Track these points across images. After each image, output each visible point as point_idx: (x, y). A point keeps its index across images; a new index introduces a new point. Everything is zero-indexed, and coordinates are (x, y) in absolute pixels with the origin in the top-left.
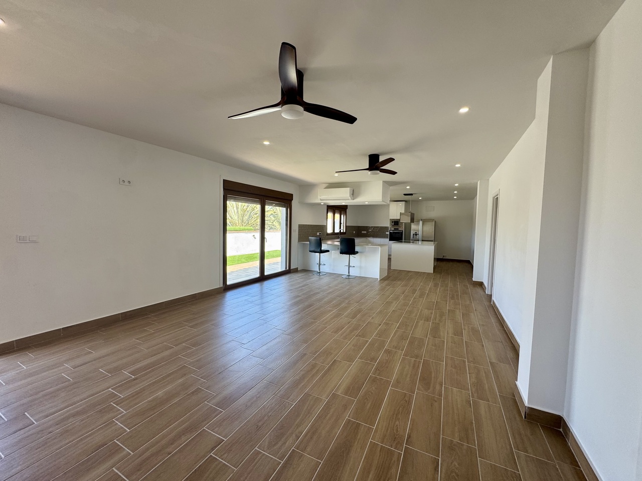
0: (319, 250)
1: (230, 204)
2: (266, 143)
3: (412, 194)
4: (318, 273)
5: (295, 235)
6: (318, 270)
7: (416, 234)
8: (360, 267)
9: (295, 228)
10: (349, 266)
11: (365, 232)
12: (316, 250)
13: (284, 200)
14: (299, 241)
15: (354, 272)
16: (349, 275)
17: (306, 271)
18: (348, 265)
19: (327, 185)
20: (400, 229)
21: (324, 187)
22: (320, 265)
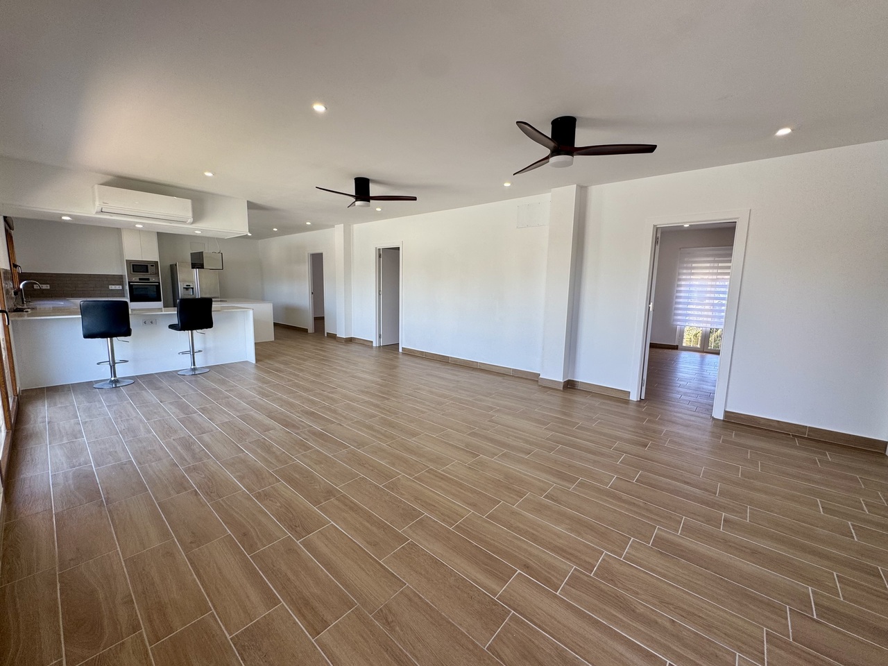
4: (111, 381)
6: (109, 376)
7: (188, 289)
10: (193, 352)
15: (203, 361)
16: (194, 369)
18: (189, 349)
19: (109, 178)
20: (153, 279)
21: (102, 182)
22: (114, 363)
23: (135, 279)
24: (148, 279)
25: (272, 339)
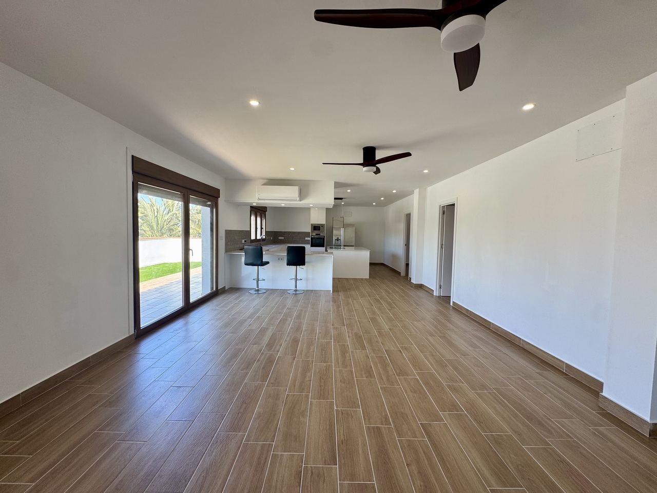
0: (259, 262)
1: (142, 197)
2: (254, 103)
3: (341, 199)
4: (256, 290)
5: (222, 243)
6: (255, 287)
7: (338, 239)
8: (307, 279)
9: (222, 234)
10: (296, 280)
11: (282, 238)
12: (255, 263)
13: (210, 196)
14: (226, 252)
15: (301, 286)
16: (296, 291)
17: (235, 289)
18: (294, 277)
19: (265, 181)
20: (322, 235)
21: (262, 184)
22: (258, 280)
23: (314, 234)
24: (319, 234)
25: (368, 277)
